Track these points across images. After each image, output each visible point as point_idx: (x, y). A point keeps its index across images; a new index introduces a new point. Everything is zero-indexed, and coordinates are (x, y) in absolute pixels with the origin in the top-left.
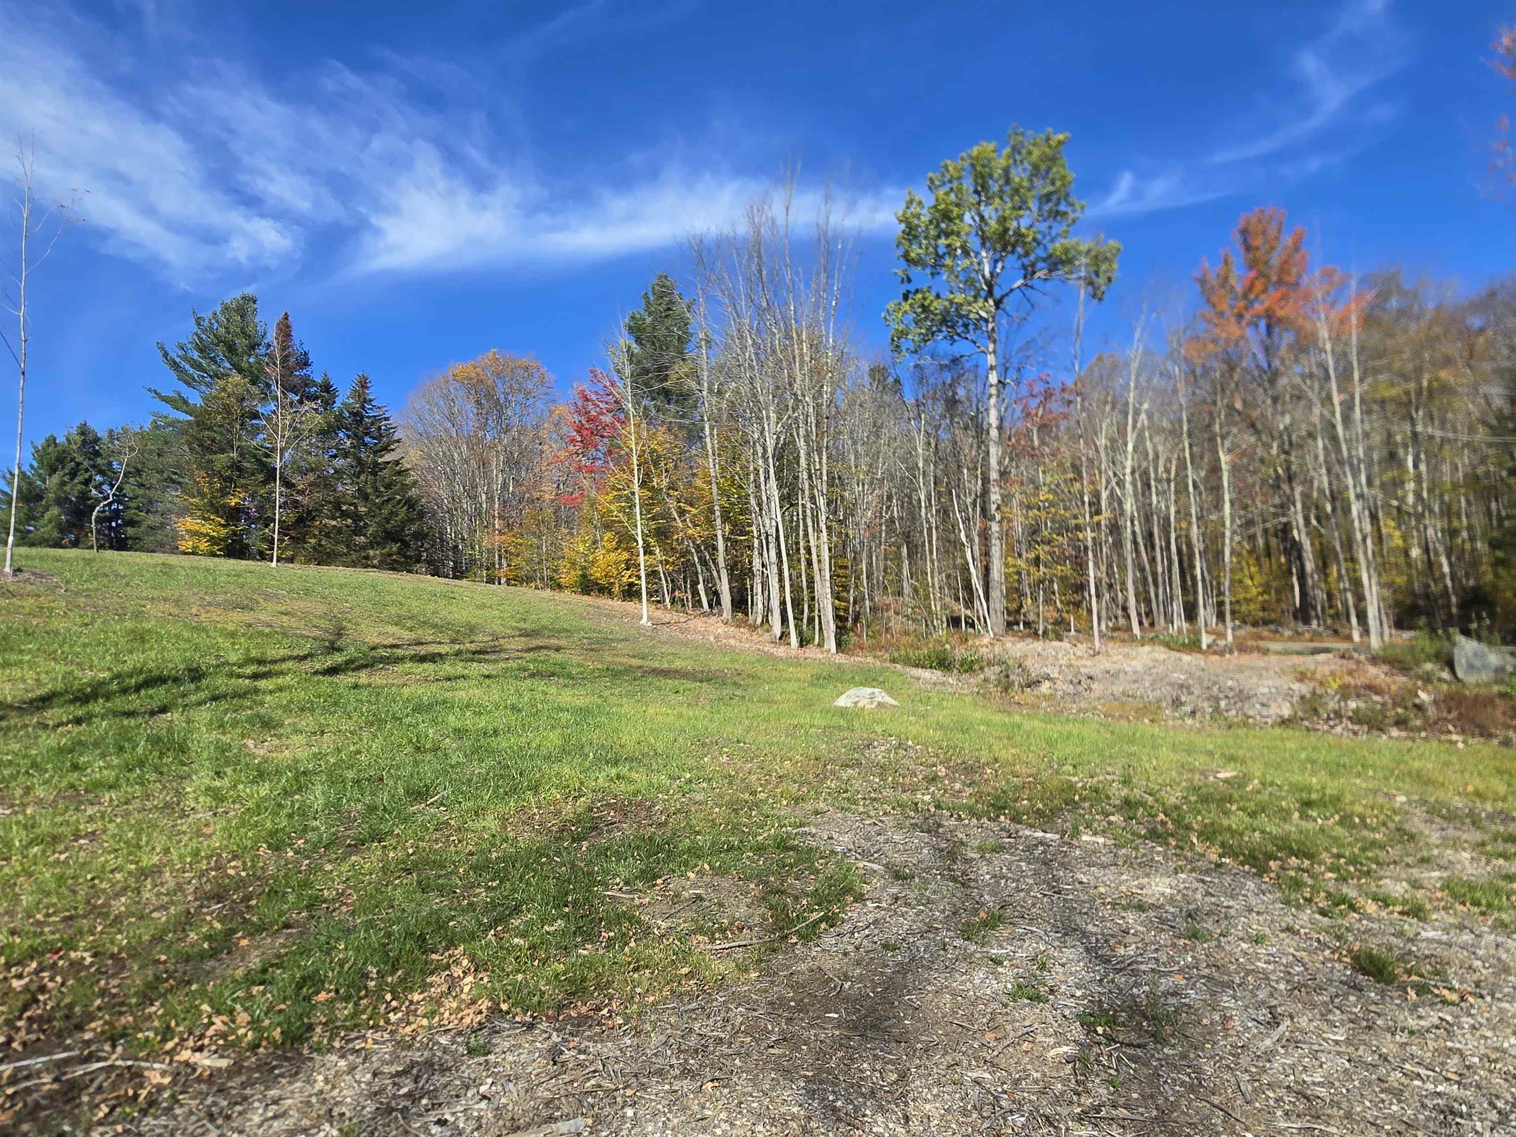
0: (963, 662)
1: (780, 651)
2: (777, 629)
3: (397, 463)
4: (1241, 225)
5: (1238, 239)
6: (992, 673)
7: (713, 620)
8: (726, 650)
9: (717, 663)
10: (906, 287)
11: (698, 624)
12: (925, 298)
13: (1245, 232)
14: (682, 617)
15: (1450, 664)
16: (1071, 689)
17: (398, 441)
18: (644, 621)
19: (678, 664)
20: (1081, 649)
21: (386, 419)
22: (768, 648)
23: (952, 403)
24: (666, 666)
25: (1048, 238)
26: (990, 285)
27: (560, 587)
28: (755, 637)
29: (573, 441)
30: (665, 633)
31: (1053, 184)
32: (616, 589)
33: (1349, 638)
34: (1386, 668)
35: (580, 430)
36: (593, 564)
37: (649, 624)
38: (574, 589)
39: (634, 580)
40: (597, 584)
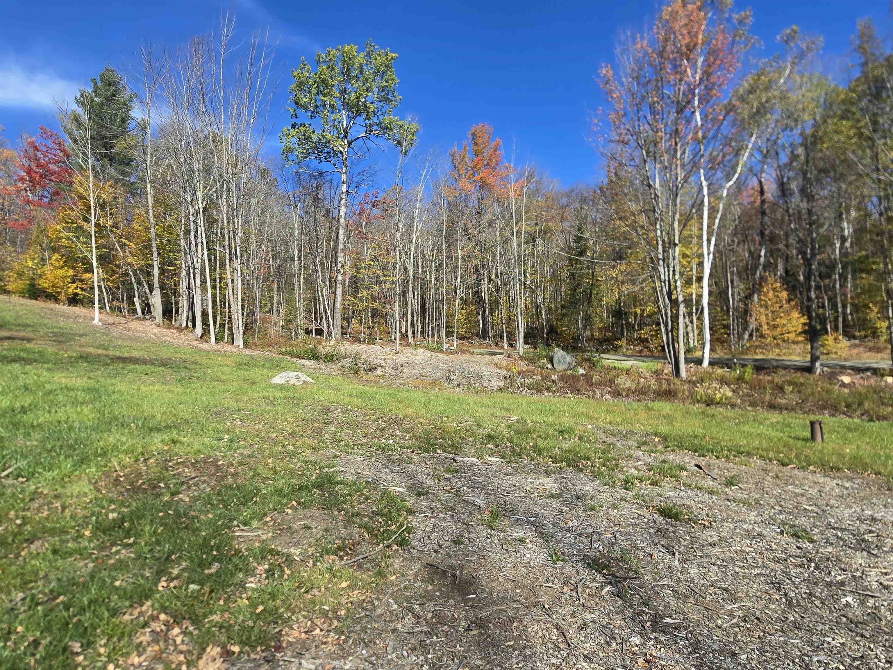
0: (327, 355)
1: (205, 346)
2: (199, 330)
4: (473, 130)
5: (470, 137)
6: (347, 362)
7: (147, 323)
8: (169, 345)
9: (165, 354)
10: (294, 121)
11: (135, 325)
12: (306, 131)
13: (474, 134)
14: (123, 320)
15: (551, 361)
16: (393, 372)
18: (96, 321)
19: (135, 354)
20: (388, 349)
22: (195, 343)
23: (316, 199)
24: (126, 355)
25: (380, 113)
26: (346, 132)
27: (5, 292)
28: (183, 336)
29: (22, 179)
30: (115, 331)
31: (387, 82)
32: (62, 297)
33: (503, 347)
34: (526, 362)
35: (29, 171)
36: (41, 276)
37: (100, 324)
38: (22, 294)
39: (79, 291)
40: (44, 292)
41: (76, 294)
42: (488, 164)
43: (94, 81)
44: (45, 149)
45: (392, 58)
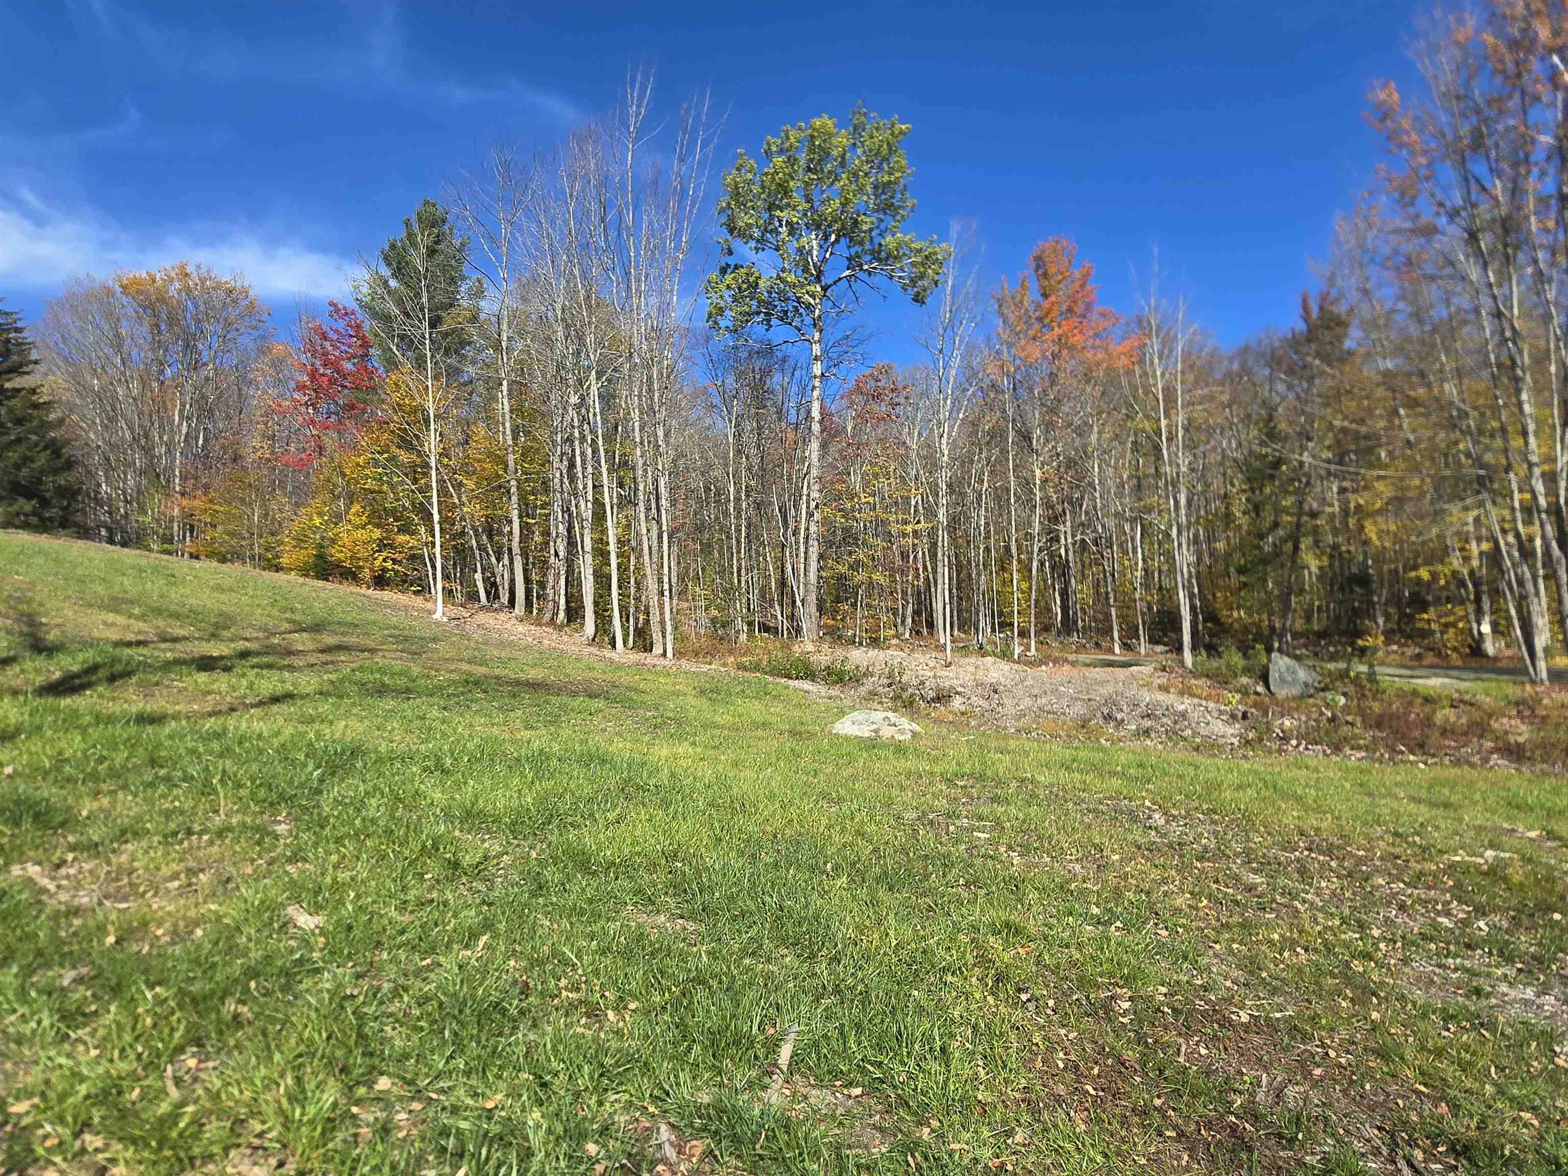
0: (827, 671)
2: (590, 629)
3: (33, 391)
4: (1036, 251)
5: (1032, 264)
10: (725, 260)
11: (482, 619)
12: (745, 275)
15: (1264, 678)
17: (36, 362)
18: (438, 615)
21: (18, 330)
25: (877, 231)
26: (818, 270)
27: (278, 569)
29: (301, 387)
32: (366, 574)
35: (313, 375)
36: (333, 541)
37: (445, 619)
38: (304, 571)
39: (389, 564)
40: (338, 566)
41: (384, 570)
42: (1070, 310)
43: (407, 223)
44: (335, 337)
45: (901, 132)
